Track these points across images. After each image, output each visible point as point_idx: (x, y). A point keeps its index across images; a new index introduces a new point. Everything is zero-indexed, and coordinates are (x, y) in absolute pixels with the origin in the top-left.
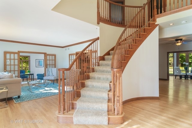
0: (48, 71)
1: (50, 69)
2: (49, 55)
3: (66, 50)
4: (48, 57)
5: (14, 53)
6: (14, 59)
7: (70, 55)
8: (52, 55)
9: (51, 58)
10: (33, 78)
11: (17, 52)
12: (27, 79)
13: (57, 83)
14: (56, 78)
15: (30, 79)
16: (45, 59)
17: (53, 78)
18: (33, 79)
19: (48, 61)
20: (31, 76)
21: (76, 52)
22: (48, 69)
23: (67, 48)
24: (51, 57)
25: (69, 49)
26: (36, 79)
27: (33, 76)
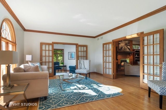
0: (80, 63)
1: (82, 61)
2: (81, 46)
3: (98, 39)
4: (80, 48)
5: (49, 44)
6: (49, 50)
7: (104, 44)
8: (84, 46)
9: (82, 50)
10: (65, 69)
11: (51, 43)
12: (61, 70)
13: (90, 77)
14: (88, 72)
15: (64, 70)
16: (77, 51)
17: (85, 72)
18: (66, 71)
19: (80, 53)
20: (64, 67)
21: (113, 40)
22: (79, 61)
23: (100, 37)
24: (82, 48)
25: (102, 38)
26: (68, 70)
27: (65, 67)
